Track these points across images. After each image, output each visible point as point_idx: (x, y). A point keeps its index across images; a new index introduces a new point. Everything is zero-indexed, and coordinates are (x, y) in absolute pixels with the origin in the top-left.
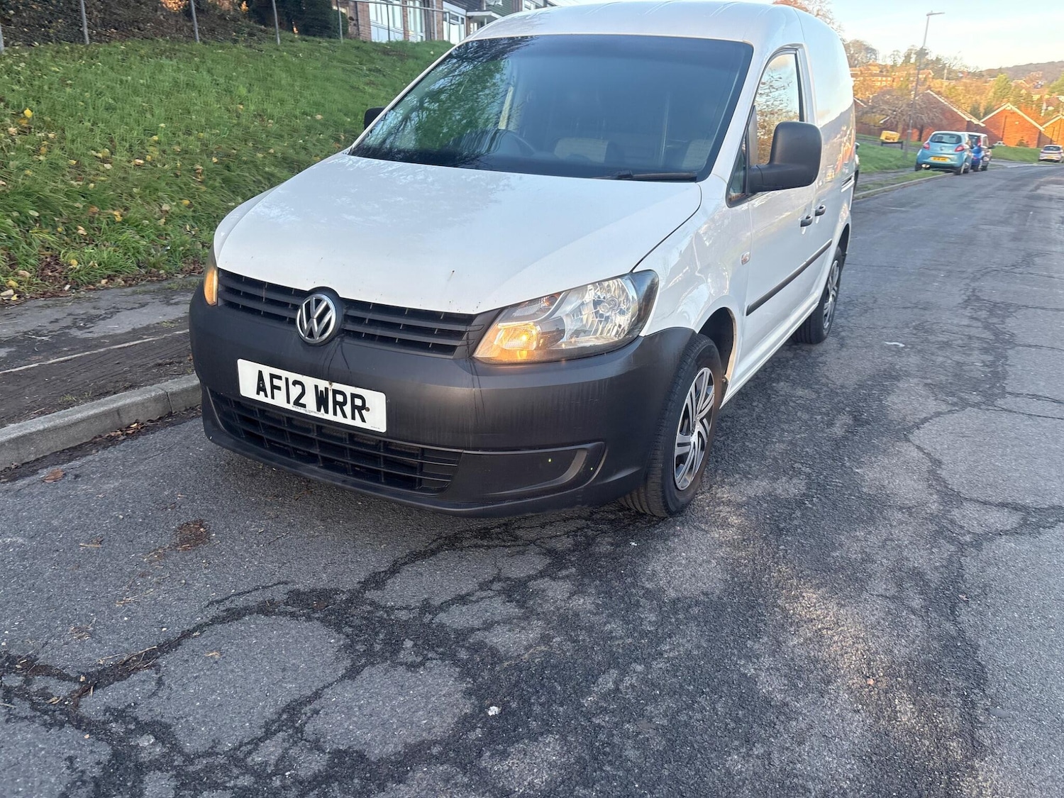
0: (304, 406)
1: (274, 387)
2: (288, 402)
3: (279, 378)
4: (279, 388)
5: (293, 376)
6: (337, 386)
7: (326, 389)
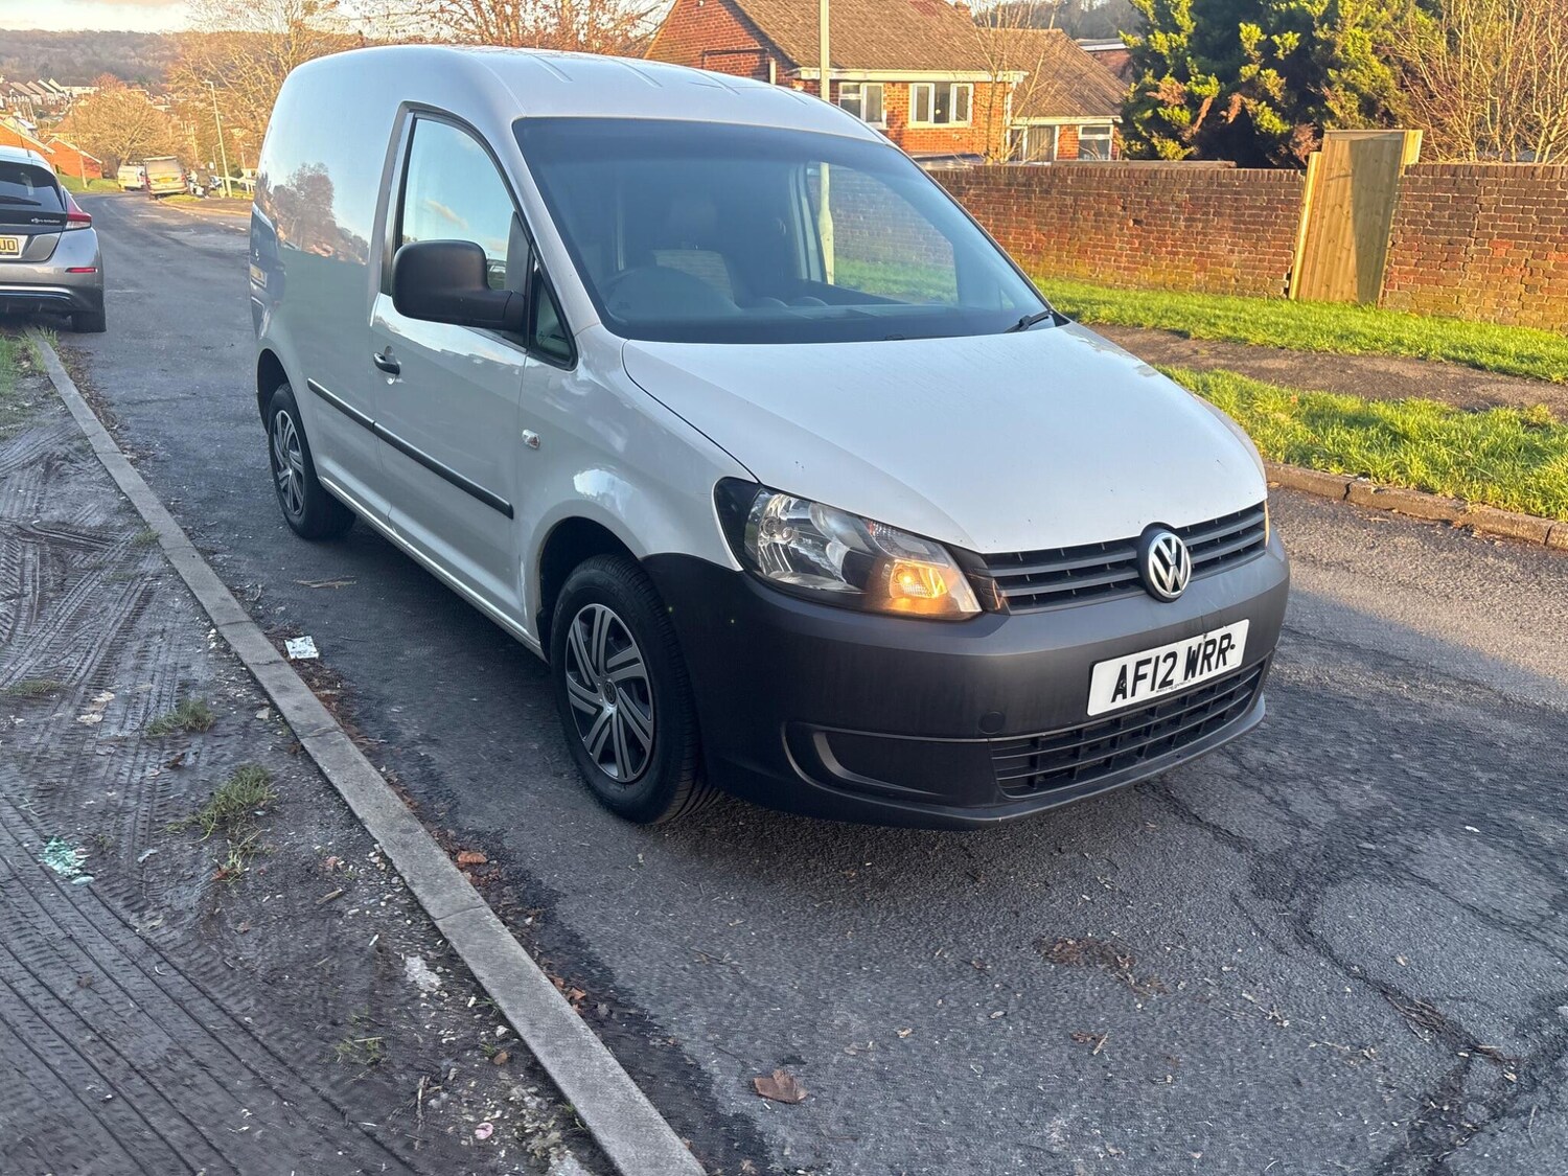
0: (1171, 682)
1: (1138, 678)
2: (1153, 689)
3: (1148, 661)
4: (1144, 677)
5: (1163, 651)
6: (1211, 635)
7: (1200, 645)
